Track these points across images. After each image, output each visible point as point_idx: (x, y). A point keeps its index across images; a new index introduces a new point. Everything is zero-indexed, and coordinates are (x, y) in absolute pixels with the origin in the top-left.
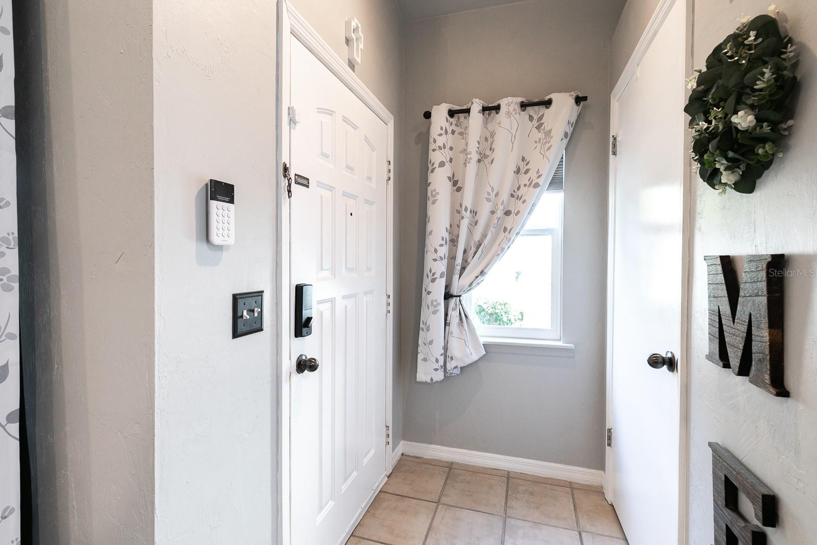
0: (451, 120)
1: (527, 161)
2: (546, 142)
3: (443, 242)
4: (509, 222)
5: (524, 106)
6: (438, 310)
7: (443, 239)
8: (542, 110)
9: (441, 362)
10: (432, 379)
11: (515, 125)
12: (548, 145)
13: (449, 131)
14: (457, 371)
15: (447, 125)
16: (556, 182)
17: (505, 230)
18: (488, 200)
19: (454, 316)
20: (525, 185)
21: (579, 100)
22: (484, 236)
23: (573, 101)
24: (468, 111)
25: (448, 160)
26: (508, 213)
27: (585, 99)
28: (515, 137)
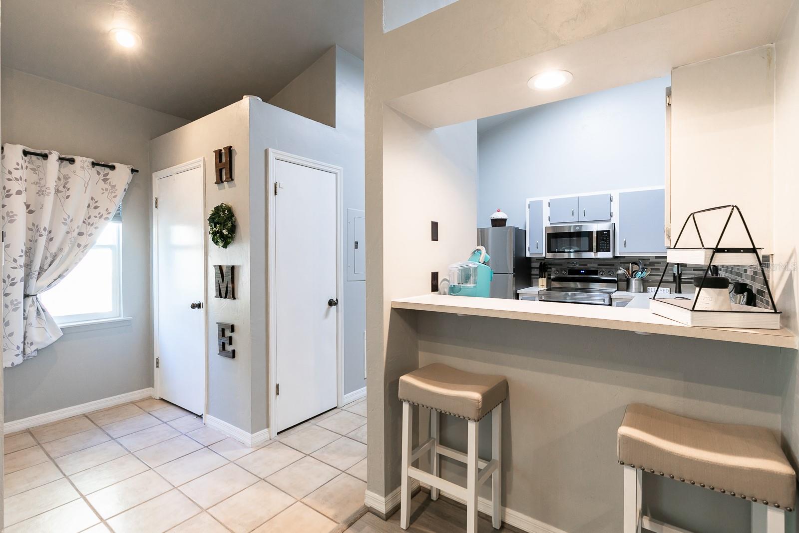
0: (25, 158)
1: (96, 201)
2: (112, 192)
3: (22, 254)
4: (83, 240)
5: (94, 164)
6: (19, 308)
7: (22, 251)
8: (107, 170)
9: (21, 349)
10: (13, 364)
11: (88, 176)
12: (113, 195)
13: (24, 167)
14: (35, 354)
15: (23, 162)
16: (117, 217)
17: (79, 245)
18: (65, 224)
19: (32, 311)
20: (96, 217)
21: (133, 171)
22: (61, 249)
23: (130, 171)
24: (45, 156)
25: (24, 189)
26: (80, 234)
27: (137, 171)
28: (88, 184)
